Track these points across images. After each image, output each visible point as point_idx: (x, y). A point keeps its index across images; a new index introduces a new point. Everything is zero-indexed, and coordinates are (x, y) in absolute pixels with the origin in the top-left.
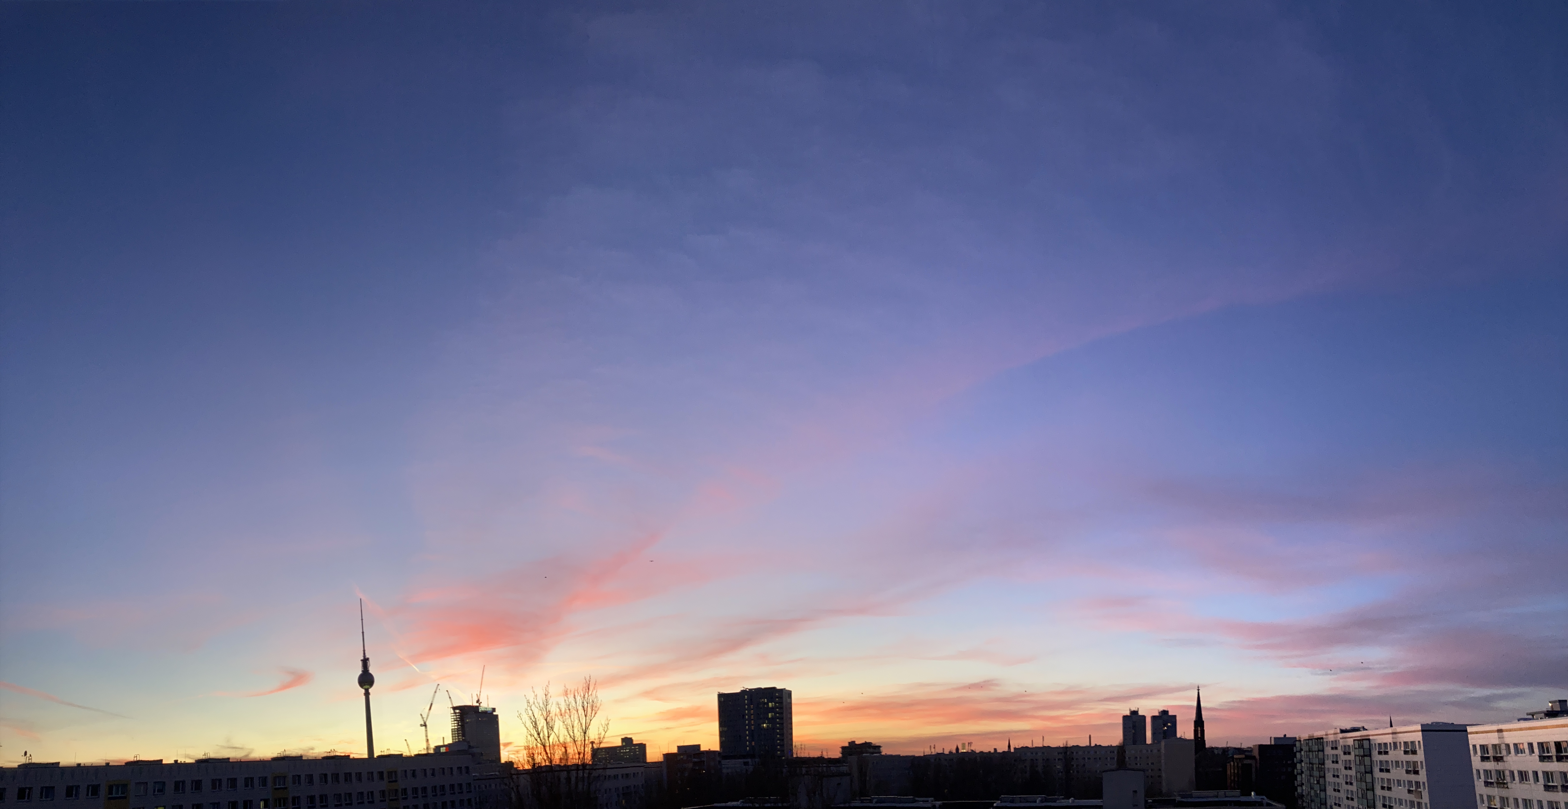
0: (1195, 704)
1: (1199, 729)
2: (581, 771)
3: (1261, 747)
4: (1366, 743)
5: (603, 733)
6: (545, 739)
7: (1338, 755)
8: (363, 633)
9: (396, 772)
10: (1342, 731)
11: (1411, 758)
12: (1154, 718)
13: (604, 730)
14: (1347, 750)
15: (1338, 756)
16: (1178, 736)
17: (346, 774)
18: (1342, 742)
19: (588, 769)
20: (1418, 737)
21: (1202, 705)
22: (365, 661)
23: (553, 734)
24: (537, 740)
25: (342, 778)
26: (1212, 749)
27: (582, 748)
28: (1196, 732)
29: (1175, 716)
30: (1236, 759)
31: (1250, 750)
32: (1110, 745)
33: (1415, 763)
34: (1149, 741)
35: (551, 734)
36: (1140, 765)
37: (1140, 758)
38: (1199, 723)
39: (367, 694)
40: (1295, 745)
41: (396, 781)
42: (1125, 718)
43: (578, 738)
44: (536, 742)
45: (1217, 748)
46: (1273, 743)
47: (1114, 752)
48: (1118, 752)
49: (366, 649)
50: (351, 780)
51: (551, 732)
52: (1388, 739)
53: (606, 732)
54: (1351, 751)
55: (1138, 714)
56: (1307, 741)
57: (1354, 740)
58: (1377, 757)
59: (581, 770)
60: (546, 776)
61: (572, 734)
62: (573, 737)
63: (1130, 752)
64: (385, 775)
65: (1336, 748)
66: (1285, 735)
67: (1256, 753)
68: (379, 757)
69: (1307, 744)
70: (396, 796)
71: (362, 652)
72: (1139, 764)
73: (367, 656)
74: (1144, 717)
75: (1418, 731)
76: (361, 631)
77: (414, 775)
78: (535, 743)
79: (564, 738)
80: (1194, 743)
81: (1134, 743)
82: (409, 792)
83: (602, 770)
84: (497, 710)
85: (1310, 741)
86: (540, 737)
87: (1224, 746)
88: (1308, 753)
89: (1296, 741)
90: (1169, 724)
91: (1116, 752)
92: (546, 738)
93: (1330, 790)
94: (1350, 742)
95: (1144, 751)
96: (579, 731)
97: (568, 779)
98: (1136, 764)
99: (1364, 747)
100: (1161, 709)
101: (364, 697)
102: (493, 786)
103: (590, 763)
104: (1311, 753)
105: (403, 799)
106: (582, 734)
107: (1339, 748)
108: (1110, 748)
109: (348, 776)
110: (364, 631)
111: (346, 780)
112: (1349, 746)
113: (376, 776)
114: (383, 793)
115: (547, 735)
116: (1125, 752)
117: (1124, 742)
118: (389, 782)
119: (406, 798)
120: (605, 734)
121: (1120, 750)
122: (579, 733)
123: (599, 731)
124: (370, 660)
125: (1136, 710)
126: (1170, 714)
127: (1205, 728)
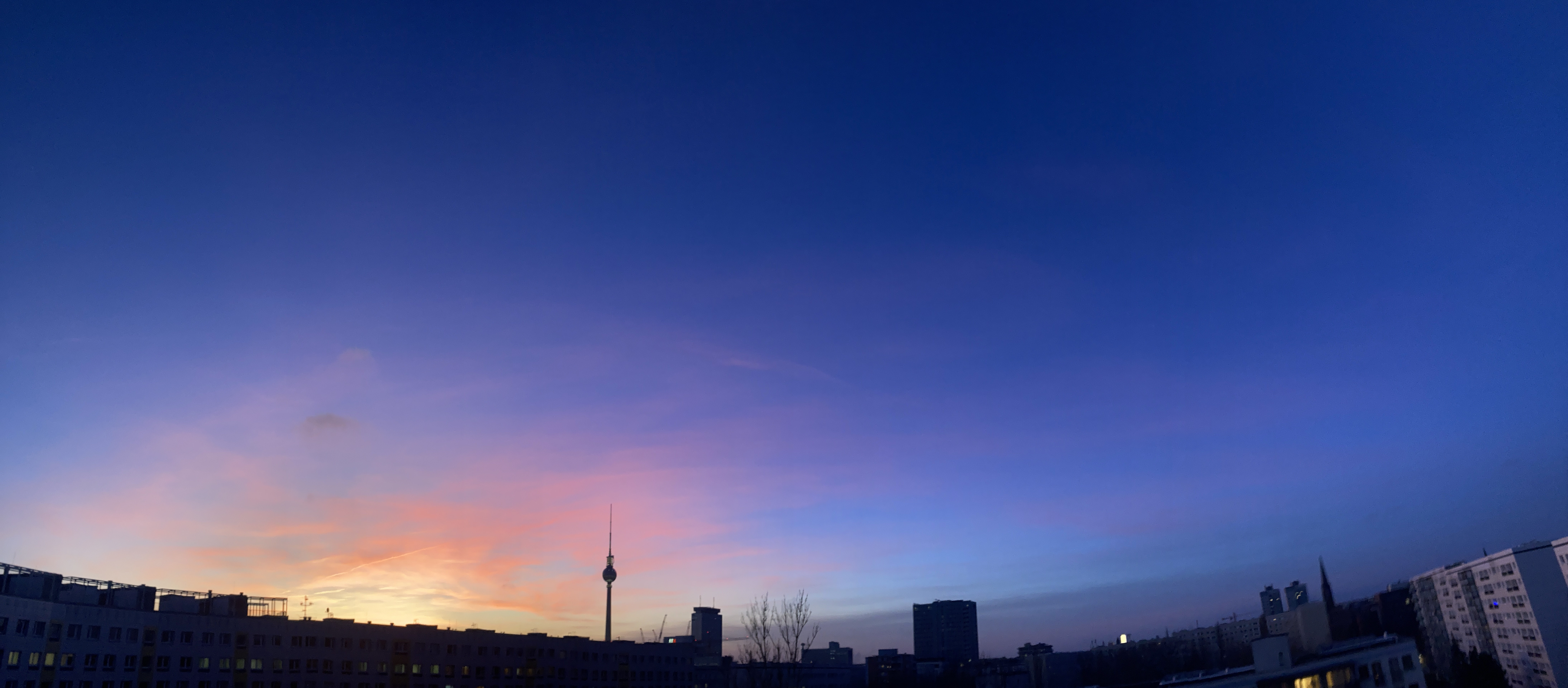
1: (1327, 592)
2: (792, 669)
6: (762, 642)
8: (611, 534)
9: (628, 656)
11: (1509, 577)
12: (1287, 589)
13: (814, 636)
14: (1454, 583)
15: (1448, 589)
16: (1310, 599)
17: (584, 653)
18: (1448, 578)
19: (797, 667)
20: (1512, 559)
22: (610, 557)
24: (754, 642)
25: (580, 656)
27: (794, 649)
28: (1324, 594)
32: (1252, 618)
33: (1514, 581)
34: (1286, 608)
35: (767, 637)
36: (1281, 630)
37: (1281, 624)
39: (609, 587)
40: (1409, 588)
41: (627, 664)
42: (1262, 594)
43: (791, 641)
45: (1346, 605)
47: (1256, 624)
48: (1261, 623)
49: (611, 548)
50: (588, 659)
52: (1487, 566)
54: (1457, 583)
55: (1273, 588)
57: (1458, 574)
58: (1479, 583)
60: (760, 670)
61: (785, 637)
62: (786, 640)
63: (1271, 620)
64: (619, 658)
65: (1445, 583)
67: (1378, 602)
68: (615, 642)
70: (626, 676)
71: (609, 550)
72: (1279, 630)
73: (612, 555)
74: (1278, 590)
75: (1510, 555)
76: (609, 532)
77: (642, 660)
78: (753, 644)
79: (778, 641)
80: (1324, 602)
81: (1273, 612)
82: (637, 675)
83: (808, 669)
84: (721, 611)
85: (1422, 582)
88: (1421, 592)
89: (1410, 584)
90: (1301, 592)
91: (1258, 623)
92: (763, 640)
93: (1446, 618)
94: (1455, 575)
95: (1283, 618)
96: (792, 635)
97: (779, 676)
99: (1468, 577)
100: (1292, 582)
101: (606, 589)
103: (800, 662)
104: (1424, 591)
105: (632, 680)
106: (795, 638)
107: (1447, 583)
108: (1253, 621)
109: (585, 655)
110: (612, 532)
111: (584, 659)
112: (1455, 579)
113: (610, 657)
114: (615, 673)
115: (763, 637)
116: (1266, 621)
117: (1264, 613)
118: (622, 664)
119: (634, 680)
120: (814, 639)
121: (1262, 620)
122: (792, 637)
123: (809, 636)
124: (615, 557)
125: (1271, 585)
126: (1300, 583)
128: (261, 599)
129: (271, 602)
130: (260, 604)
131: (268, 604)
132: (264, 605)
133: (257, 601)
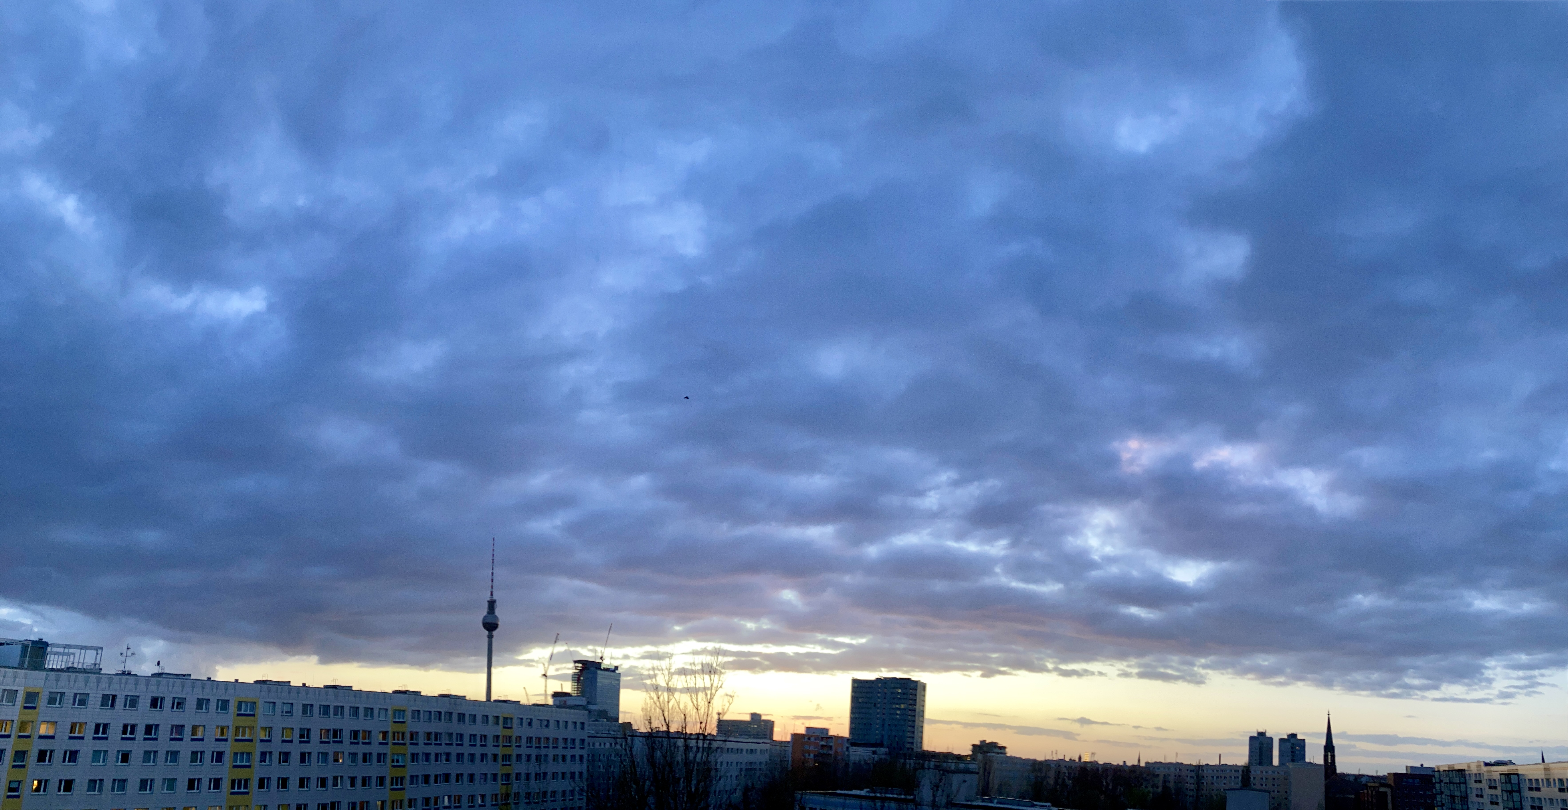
0: (1325, 730)
1: (1329, 754)
2: (702, 741)
3: (1396, 775)
4: (1514, 779)
5: (728, 705)
6: (664, 704)
7: (1483, 788)
8: (492, 575)
9: (511, 719)
10: (1486, 764)
12: (1281, 740)
13: (729, 702)
14: (1493, 784)
15: (1483, 790)
16: (1307, 760)
17: (459, 714)
18: (1486, 776)
19: (708, 740)
21: (1333, 731)
22: (492, 604)
23: (673, 699)
24: (655, 704)
25: (455, 717)
26: (1342, 775)
27: (705, 717)
28: (1326, 756)
29: (1304, 741)
30: (1370, 787)
31: (1384, 778)
32: (1235, 764)
34: (1276, 762)
35: (671, 699)
36: (1266, 785)
37: (1266, 779)
38: (1329, 748)
39: (490, 637)
40: (1434, 776)
41: (511, 728)
42: (1252, 738)
43: (701, 708)
44: (655, 705)
45: (1348, 775)
46: (1409, 772)
47: (1238, 771)
48: (1243, 771)
49: (493, 591)
50: (464, 721)
51: (671, 697)
52: (1540, 775)
53: (730, 704)
54: (1497, 785)
55: (1265, 735)
56: (1447, 772)
57: (1500, 774)
58: (1527, 793)
59: (701, 739)
60: (662, 740)
61: (695, 702)
62: (696, 706)
63: (1256, 771)
64: (501, 720)
65: (1480, 782)
66: (1422, 765)
67: (1391, 782)
68: (497, 701)
69: (1447, 776)
70: (510, 742)
71: (490, 594)
72: (1264, 785)
73: (494, 598)
74: (1271, 739)
77: (530, 724)
78: (653, 707)
79: (684, 705)
80: (1324, 768)
81: (1260, 764)
82: (524, 740)
83: (722, 742)
84: (619, 669)
85: (1450, 772)
86: (659, 701)
87: (1356, 772)
88: (1448, 785)
89: (1435, 771)
90: (1297, 748)
91: (1240, 772)
92: (666, 703)
95: (1270, 772)
96: (703, 700)
97: (687, 748)
98: (1262, 785)
99: (1512, 782)
100: (1290, 732)
101: (487, 639)
102: (608, 745)
103: (713, 734)
104: (1452, 785)
105: (517, 746)
106: (706, 703)
107: (1484, 782)
108: (1235, 768)
109: (461, 717)
111: (459, 720)
112: (1495, 780)
113: (491, 719)
114: (497, 737)
115: (666, 700)
116: (1250, 772)
117: (1249, 763)
118: (504, 728)
119: (519, 746)
120: (729, 707)
121: (1246, 770)
122: (703, 703)
123: (723, 702)
124: (497, 602)
125: (1264, 731)
126: (1299, 737)
127: (1336, 754)
128: (65, 646)
129: (79, 650)
130: (63, 654)
131: (74, 654)
132: (69, 654)
133: (61, 650)
